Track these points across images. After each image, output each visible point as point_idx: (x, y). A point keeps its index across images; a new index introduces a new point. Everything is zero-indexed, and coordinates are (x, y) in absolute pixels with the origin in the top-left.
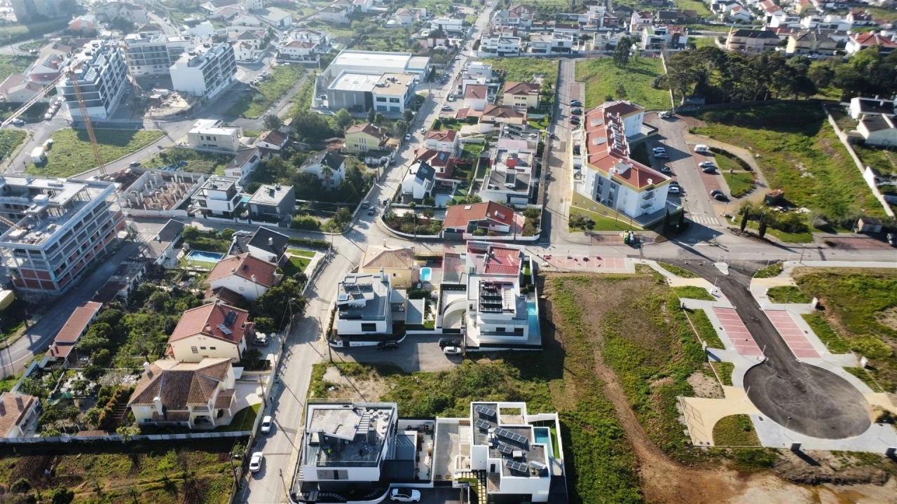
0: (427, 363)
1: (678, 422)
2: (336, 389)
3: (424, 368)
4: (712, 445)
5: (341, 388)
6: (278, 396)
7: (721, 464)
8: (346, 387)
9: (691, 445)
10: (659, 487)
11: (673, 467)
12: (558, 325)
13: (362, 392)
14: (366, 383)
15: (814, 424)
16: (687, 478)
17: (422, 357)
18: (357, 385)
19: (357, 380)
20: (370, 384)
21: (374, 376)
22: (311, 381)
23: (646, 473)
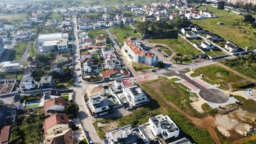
0: (123, 114)
1: (193, 109)
2: (104, 128)
3: (124, 115)
4: (203, 112)
5: (105, 127)
6: (88, 135)
7: (208, 115)
8: (106, 127)
9: (199, 113)
10: (199, 124)
11: (199, 119)
12: (150, 95)
13: (111, 126)
14: (111, 124)
15: (219, 101)
16: (203, 120)
17: (121, 113)
18: (109, 125)
19: (108, 124)
20: (112, 124)
21: (112, 121)
22: (95, 128)
23: (194, 122)
